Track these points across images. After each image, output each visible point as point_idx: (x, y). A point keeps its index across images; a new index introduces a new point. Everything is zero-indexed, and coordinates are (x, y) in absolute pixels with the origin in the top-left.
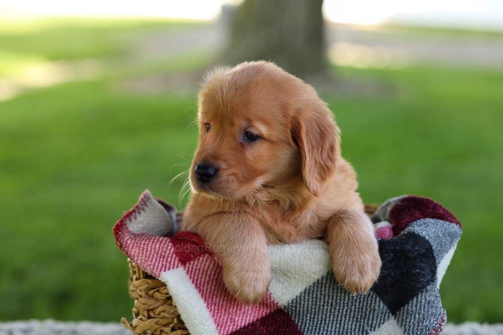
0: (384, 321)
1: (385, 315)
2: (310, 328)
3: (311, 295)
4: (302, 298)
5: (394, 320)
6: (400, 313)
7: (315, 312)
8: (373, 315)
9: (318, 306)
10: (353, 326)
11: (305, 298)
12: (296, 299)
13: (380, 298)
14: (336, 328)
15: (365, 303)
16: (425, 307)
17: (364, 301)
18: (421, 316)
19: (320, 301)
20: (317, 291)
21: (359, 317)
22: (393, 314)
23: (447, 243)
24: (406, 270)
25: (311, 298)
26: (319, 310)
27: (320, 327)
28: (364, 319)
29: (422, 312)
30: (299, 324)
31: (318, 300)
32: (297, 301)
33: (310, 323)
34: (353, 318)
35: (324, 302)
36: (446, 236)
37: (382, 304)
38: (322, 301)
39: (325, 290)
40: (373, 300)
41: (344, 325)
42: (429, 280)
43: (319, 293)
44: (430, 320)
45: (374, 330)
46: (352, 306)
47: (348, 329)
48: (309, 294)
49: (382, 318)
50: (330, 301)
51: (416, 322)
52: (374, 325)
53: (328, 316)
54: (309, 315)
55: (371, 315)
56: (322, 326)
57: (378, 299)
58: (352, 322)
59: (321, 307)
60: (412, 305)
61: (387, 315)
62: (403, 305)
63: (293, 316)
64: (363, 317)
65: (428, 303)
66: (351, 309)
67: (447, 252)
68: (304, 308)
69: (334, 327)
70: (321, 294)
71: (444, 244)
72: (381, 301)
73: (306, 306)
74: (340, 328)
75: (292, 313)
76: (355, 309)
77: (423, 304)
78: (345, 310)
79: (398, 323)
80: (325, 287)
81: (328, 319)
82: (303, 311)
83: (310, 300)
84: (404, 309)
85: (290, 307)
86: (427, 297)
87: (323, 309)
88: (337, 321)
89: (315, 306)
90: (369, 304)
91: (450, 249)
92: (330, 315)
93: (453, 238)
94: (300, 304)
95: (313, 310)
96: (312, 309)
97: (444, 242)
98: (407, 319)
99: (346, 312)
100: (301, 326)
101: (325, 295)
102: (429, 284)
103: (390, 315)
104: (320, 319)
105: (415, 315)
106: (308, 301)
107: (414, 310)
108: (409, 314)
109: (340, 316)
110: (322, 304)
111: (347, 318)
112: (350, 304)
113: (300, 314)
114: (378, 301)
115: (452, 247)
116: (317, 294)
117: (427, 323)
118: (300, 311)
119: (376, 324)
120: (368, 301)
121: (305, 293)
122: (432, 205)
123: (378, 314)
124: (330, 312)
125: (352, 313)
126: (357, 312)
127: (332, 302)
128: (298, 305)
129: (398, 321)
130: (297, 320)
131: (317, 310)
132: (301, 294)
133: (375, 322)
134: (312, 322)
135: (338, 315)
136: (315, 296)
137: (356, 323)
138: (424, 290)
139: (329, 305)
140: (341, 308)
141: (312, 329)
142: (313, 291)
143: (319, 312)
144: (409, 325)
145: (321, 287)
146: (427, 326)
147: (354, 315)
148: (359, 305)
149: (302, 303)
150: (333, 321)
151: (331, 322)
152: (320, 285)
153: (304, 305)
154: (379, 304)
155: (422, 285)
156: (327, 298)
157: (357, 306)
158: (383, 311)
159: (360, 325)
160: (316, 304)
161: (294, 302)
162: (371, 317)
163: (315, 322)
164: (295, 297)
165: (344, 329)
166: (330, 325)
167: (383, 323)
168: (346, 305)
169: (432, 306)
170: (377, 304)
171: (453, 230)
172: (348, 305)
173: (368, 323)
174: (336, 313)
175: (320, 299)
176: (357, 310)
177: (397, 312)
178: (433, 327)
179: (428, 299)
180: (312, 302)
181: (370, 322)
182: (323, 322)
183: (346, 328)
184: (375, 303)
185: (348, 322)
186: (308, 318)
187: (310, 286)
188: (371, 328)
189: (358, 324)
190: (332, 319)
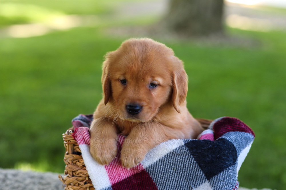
1: (203, 180)
2: (160, 183)
3: (163, 162)
4: (158, 164)
6: (212, 180)
7: (164, 173)
8: (196, 178)
9: (166, 169)
10: (185, 184)
12: (154, 164)
14: (174, 185)
15: (193, 171)
16: (227, 178)
18: (224, 182)
19: (167, 166)
20: (167, 160)
21: (189, 179)
22: (208, 179)
24: (218, 156)
25: (162, 164)
26: (166, 171)
27: (166, 183)
28: (191, 181)
29: (225, 181)
30: (154, 180)
33: (160, 180)
34: (185, 179)
35: (170, 167)
36: (242, 139)
37: (202, 173)
39: (171, 160)
40: (197, 170)
41: (180, 183)
42: (231, 163)
43: (167, 162)
44: (229, 186)
45: (196, 187)
46: (185, 172)
47: (181, 185)
50: (173, 166)
51: (221, 186)
53: (171, 176)
54: (160, 174)
56: (167, 182)
57: (200, 169)
58: (184, 182)
59: (168, 170)
60: (220, 176)
62: (215, 175)
63: (151, 175)
64: (191, 179)
65: (229, 176)
66: (184, 174)
67: (244, 148)
68: (158, 169)
69: (174, 183)
70: (169, 162)
72: (201, 171)
74: (177, 184)
75: (151, 172)
76: (187, 174)
77: (226, 176)
78: (181, 174)
79: (210, 185)
80: (171, 158)
81: (170, 178)
82: (157, 171)
84: (215, 177)
85: (150, 169)
86: (229, 173)
88: (176, 180)
90: (195, 172)
94: (156, 167)
95: (163, 171)
97: (241, 143)
98: (216, 183)
102: (231, 166)
103: (206, 180)
104: (166, 178)
105: (221, 182)
107: (221, 179)
108: (218, 181)
109: (177, 177)
110: (168, 168)
111: (182, 179)
112: (184, 170)
113: (155, 173)
117: (227, 187)
118: (155, 171)
119: (197, 184)
121: (159, 161)
123: (199, 178)
124: (173, 174)
125: (185, 176)
126: (187, 176)
129: (211, 183)
130: (153, 177)
132: (157, 162)
133: (197, 182)
136: (165, 163)
138: (228, 168)
139: (172, 169)
140: (179, 172)
142: (164, 160)
143: (166, 173)
144: (217, 187)
145: (169, 158)
148: (189, 172)
150: (173, 180)
153: (158, 167)
155: (227, 166)
156: (171, 165)
158: (202, 177)
159: (188, 184)
162: (195, 180)
163: (163, 179)
165: (179, 185)
166: (172, 183)
167: (202, 184)
168: (181, 170)
169: (231, 178)
170: (199, 172)
171: (247, 136)
174: (176, 175)
177: (210, 178)
180: (163, 166)
181: (194, 182)
182: (168, 180)
185: (182, 182)
186: (160, 176)
187: (163, 158)
188: (195, 185)
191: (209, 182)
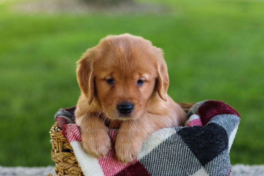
0: (198, 169)
1: (198, 166)
2: (155, 173)
3: (157, 152)
4: (152, 155)
5: (203, 169)
6: (207, 166)
7: (158, 163)
8: (191, 166)
9: (160, 159)
10: (180, 172)
11: (153, 155)
12: (148, 155)
13: (195, 156)
14: (170, 174)
15: (187, 159)
16: (221, 163)
17: (186, 158)
18: (219, 167)
19: (162, 156)
20: (160, 150)
21: (184, 167)
22: (203, 166)
23: (231, 126)
24: (212, 141)
25: (156, 154)
26: (161, 161)
27: (161, 173)
28: (186, 168)
29: (220, 165)
30: (149, 170)
31: (161, 155)
32: (148, 157)
33: (155, 170)
34: (180, 168)
35: (164, 156)
36: (230, 122)
37: (196, 160)
38: (163, 156)
39: (165, 150)
40: (192, 157)
41: (175, 172)
42: (224, 148)
43: (161, 152)
44: (224, 170)
45: (192, 174)
46: (179, 160)
47: (177, 174)
48: (155, 152)
49: (197, 168)
50: (167, 156)
51: (216, 171)
52: (192, 172)
53: (166, 166)
54: (155, 164)
55: (190, 166)
56: (162, 172)
57: (194, 156)
58: (179, 170)
59: (162, 160)
60: (215, 161)
61: (199, 166)
62: (209, 161)
63: (146, 166)
64: (186, 167)
65: (223, 160)
66: (179, 162)
67: (232, 131)
68: (152, 160)
69: (169, 173)
70: (162, 152)
71: (229, 127)
72: (196, 158)
73: (154, 159)
74: (172, 173)
75: (145, 163)
76: (181, 162)
77: (221, 161)
78: (175, 163)
79: (206, 171)
80: (165, 148)
81: (165, 168)
82: (152, 162)
83: (156, 156)
84: (210, 163)
85: (144, 160)
86: (223, 157)
87: (163, 161)
88: (171, 169)
89: (159, 159)
90: (189, 160)
91: (234, 129)
92: (167, 165)
93: (235, 122)
94: (150, 158)
95: (158, 162)
96: (157, 160)
97: (230, 125)
98: (211, 169)
99: (176, 164)
100: (150, 171)
101: (164, 152)
102: (224, 150)
103: (201, 166)
104: (161, 168)
105: (216, 167)
106: (155, 156)
107: (216, 164)
108: (213, 166)
109: (172, 166)
110: (163, 157)
111: (177, 168)
112: (178, 159)
113: (150, 164)
114: (194, 158)
115: (235, 128)
116: (160, 152)
118: (150, 162)
119: (193, 171)
120: (189, 158)
121: (153, 152)
122: (223, 105)
123: (194, 165)
124: (167, 163)
125: (180, 165)
126: (182, 164)
127: (168, 156)
128: (149, 158)
129: (206, 169)
130: (148, 168)
131: (160, 162)
132: (151, 152)
133: (192, 170)
134: (156, 169)
135: (171, 165)
136: (159, 153)
137: (182, 171)
138: (221, 153)
139: (167, 158)
140: (173, 161)
141: (156, 174)
142: (158, 151)
143: (161, 162)
144: (213, 172)
145: (163, 148)
146: (222, 173)
147: (181, 166)
148: (184, 160)
149: (152, 157)
150: (169, 169)
151: (167, 170)
152: (162, 147)
153: (152, 158)
154: (195, 160)
155: (220, 150)
156: (165, 154)
157: (183, 161)
158: (197, 164)
159: (184, 172)
160: (159, 158)
161: (147, 156)
162: (190, 167)
163: (158, 170)
164: (147, 154)
165: (175, 174)
166: (167, 172)
167: (197, 171)
168: (176, 159)
169: (225, 163)
170: (194, 160)
171: (234, 118)
172: (177, 160)
173: (188, 171)
174: (170, 164)
175: (162, 155)
176: (182, 163)
177: (205, 164)
178: (225, 174)
179: (223, 158)
180: (157, 157)
181: (190, 170)
182: (163, 170)
183: (176, 174)
184: (192, 159)
185: (177, 170)
186: (154, 167)
187: (156, 148)
188: (190, 173)
189: (183, 171)
190: (168, 168)
191: (204, 169)
